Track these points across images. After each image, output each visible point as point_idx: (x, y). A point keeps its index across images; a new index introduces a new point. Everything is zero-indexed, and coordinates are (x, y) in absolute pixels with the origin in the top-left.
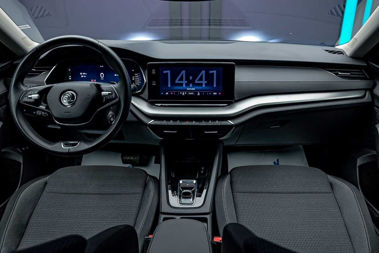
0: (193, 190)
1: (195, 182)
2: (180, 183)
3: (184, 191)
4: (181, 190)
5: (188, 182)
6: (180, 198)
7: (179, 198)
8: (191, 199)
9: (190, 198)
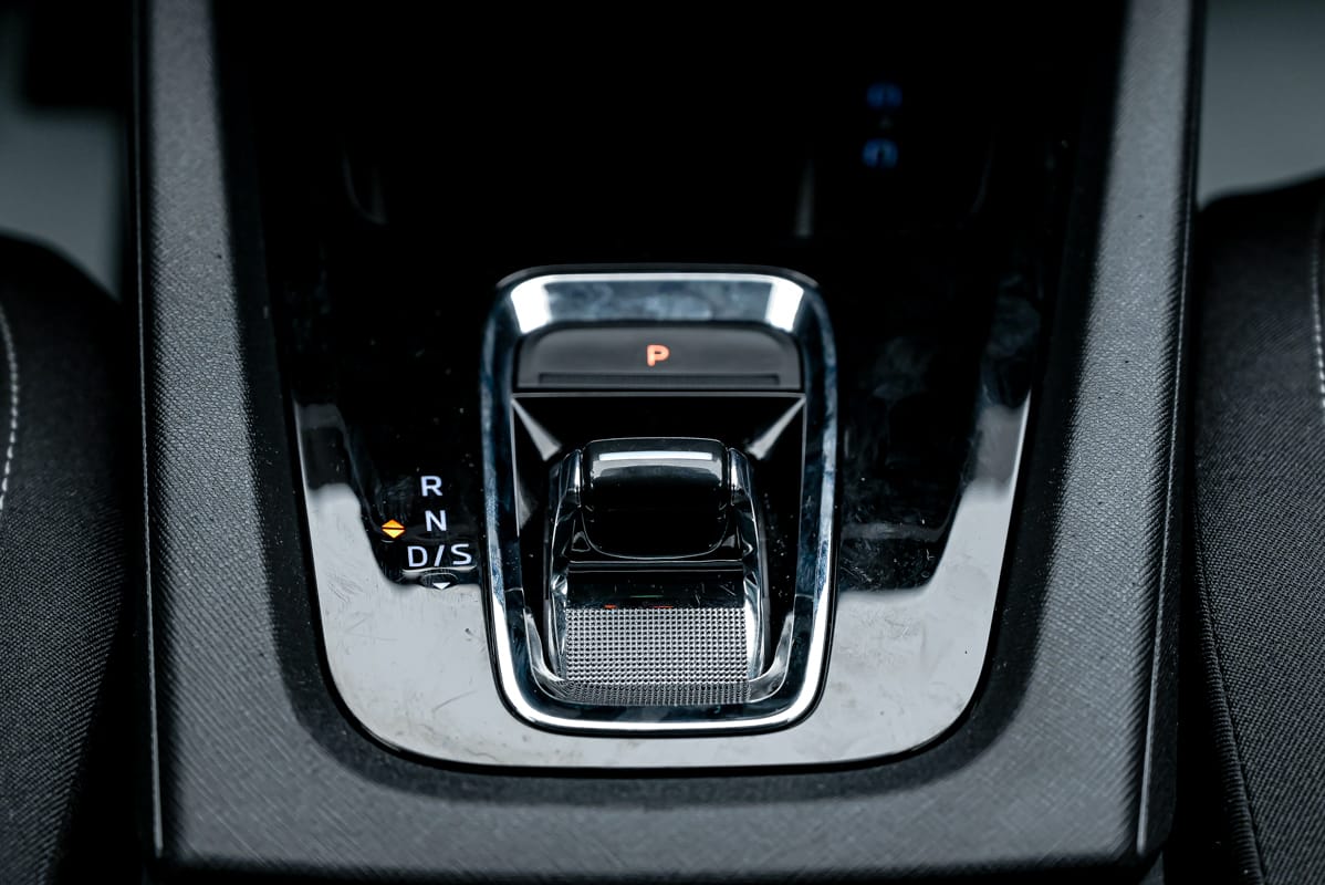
0: (760, 449)
1: (785, 302)
2: (507, 321)
3: (610, 461)
4: (547, 447)
5: (656, 307)
6: (527, 597)
7: (512, 605)
8: (751, 619)
9: (720, 591)
